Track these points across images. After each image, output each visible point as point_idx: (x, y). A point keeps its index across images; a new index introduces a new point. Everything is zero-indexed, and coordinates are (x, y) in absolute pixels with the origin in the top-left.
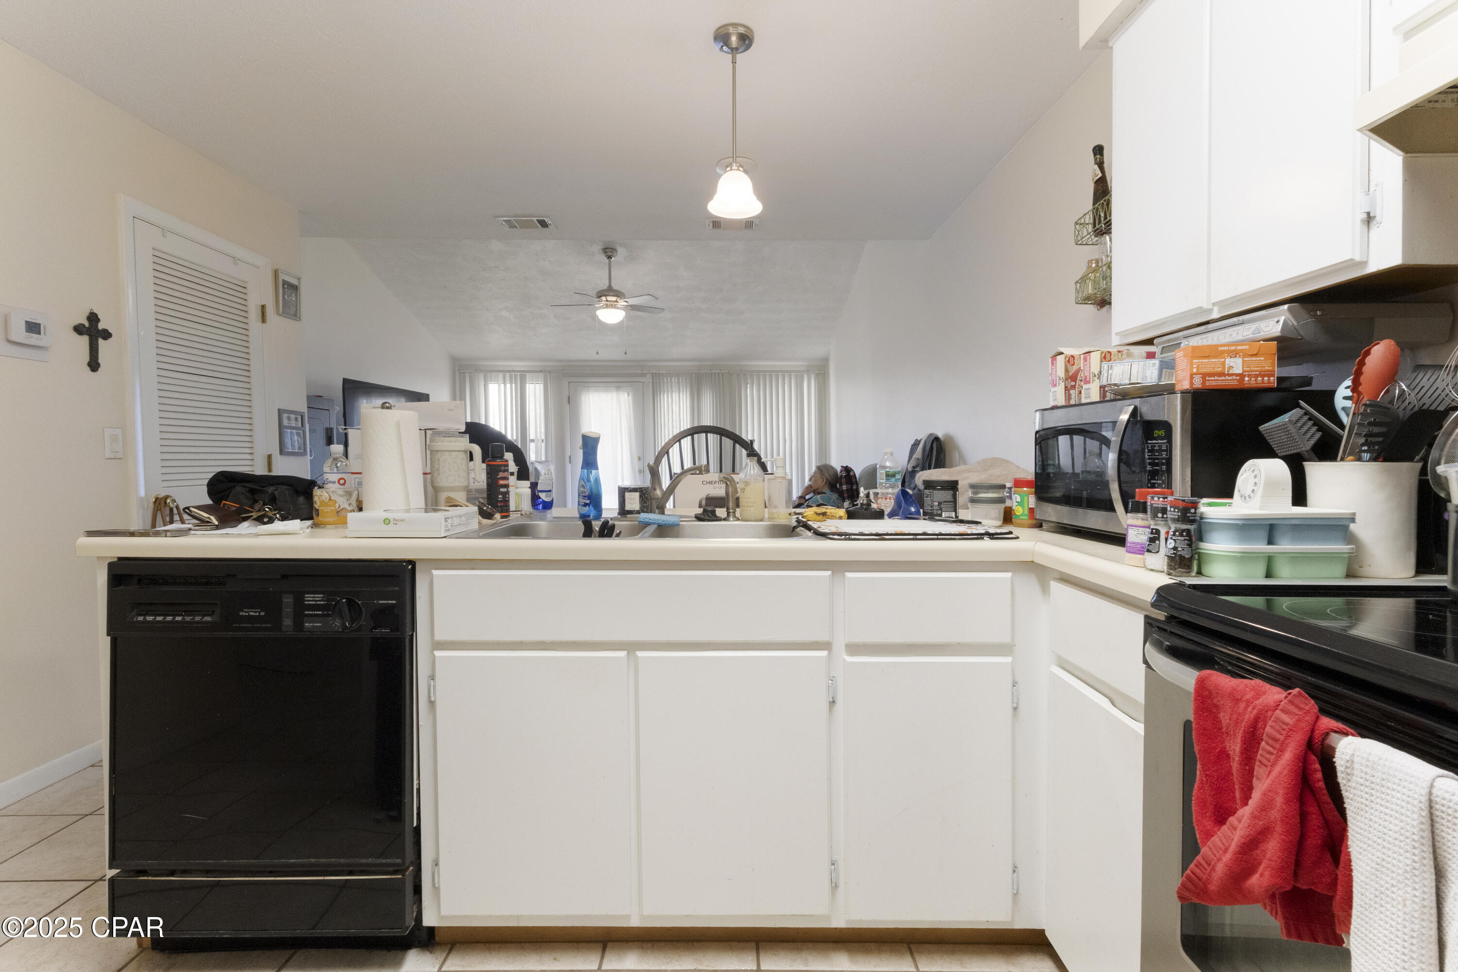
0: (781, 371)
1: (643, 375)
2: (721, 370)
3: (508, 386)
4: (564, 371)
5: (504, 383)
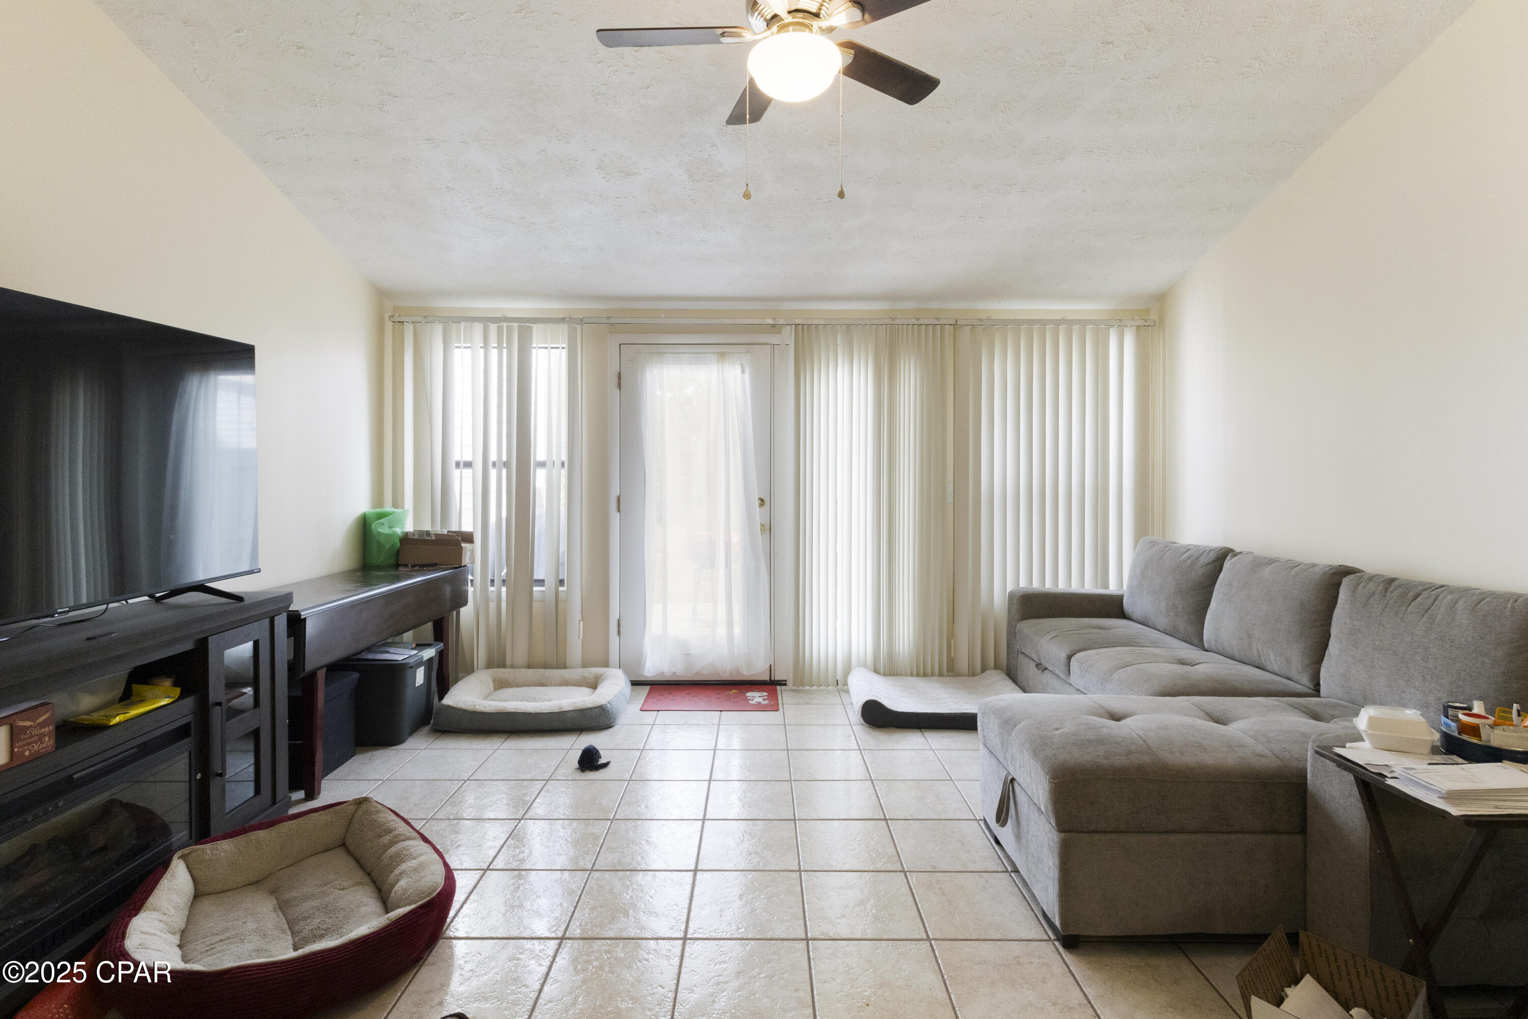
0: (1063, 321)
1: (775, 328)
2: (938, 319)
3: (494, 353)
4: (611, 321)
5: (486, 347)
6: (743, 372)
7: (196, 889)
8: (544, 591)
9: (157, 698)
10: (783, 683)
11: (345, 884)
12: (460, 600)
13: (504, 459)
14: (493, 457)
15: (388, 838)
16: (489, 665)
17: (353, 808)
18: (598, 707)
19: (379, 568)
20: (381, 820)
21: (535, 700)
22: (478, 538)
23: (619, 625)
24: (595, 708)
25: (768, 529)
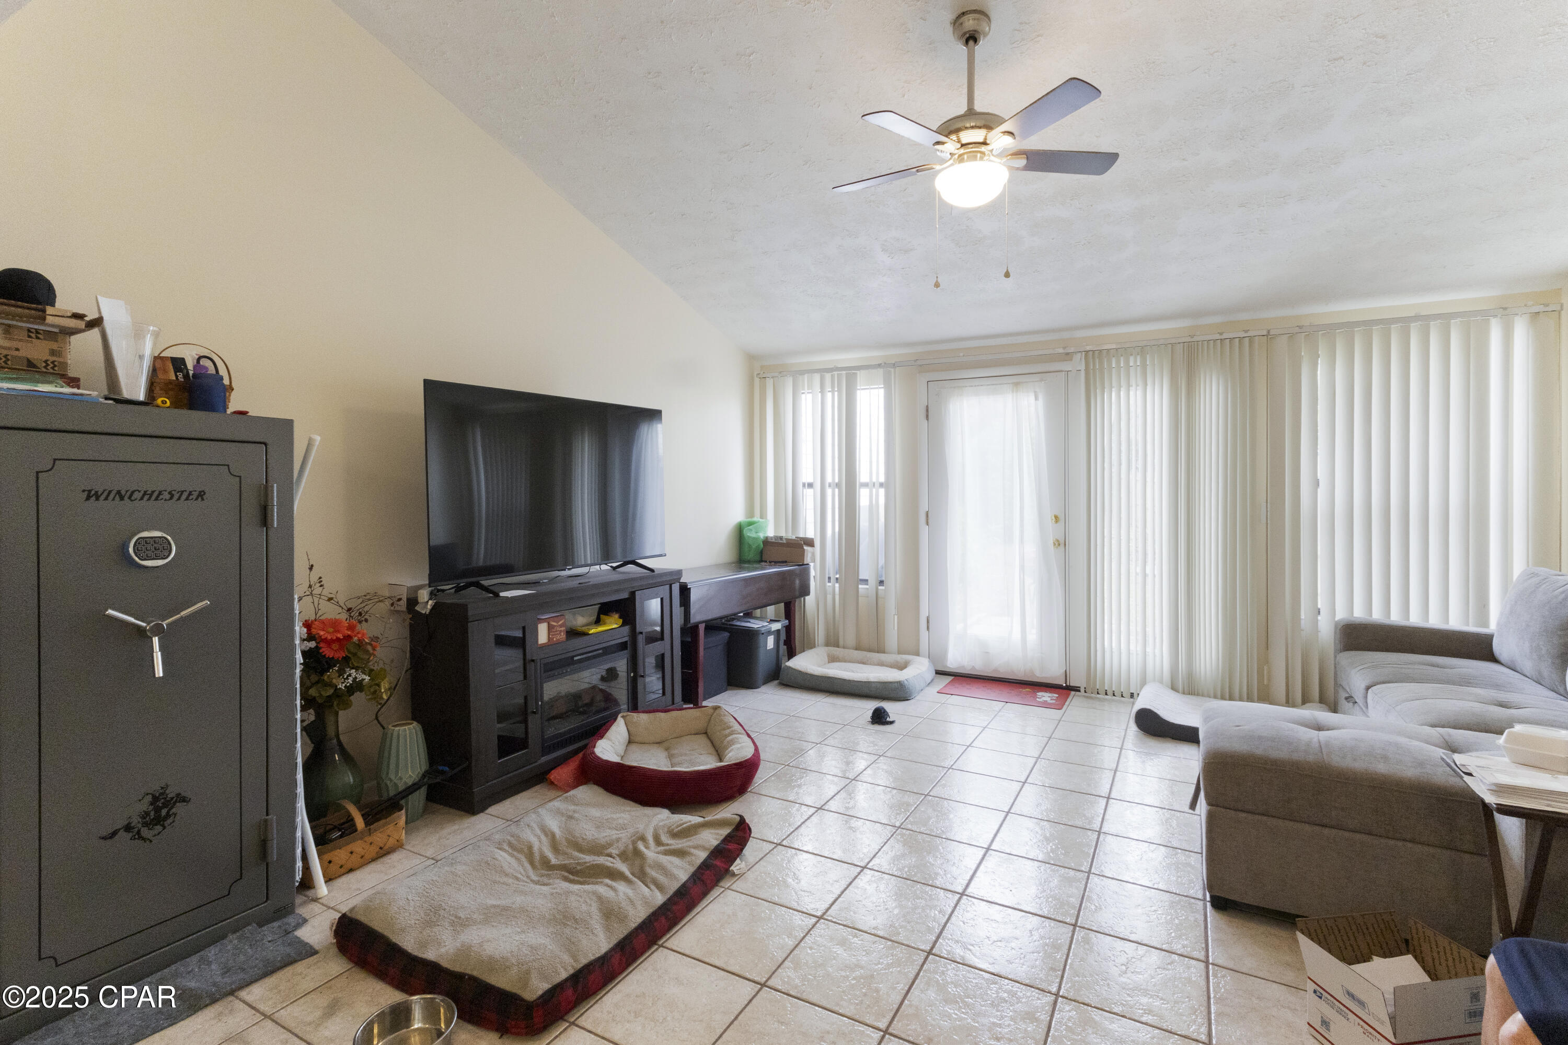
1: (1068, 356)
3: (829, 395)
4: (919, 363)
5: (822, 391)
6: (1036, 399)
7: (629, 738)
8: (867, 589)
9: (611, 623)
10: (1076, 689)
11: (703, 752)
12: (805, 591)
13: (837, 481)
14: (829, 479)
15: (727, 731)
16: (827, 644)
17: (712, 711)
18: (897, 682)
19: (749, 562)
20: (726, 720)
21: (853, 672)
22: (817, 543)
23: (928, 622)
24: (895, 682)
25: (1062, 544)
